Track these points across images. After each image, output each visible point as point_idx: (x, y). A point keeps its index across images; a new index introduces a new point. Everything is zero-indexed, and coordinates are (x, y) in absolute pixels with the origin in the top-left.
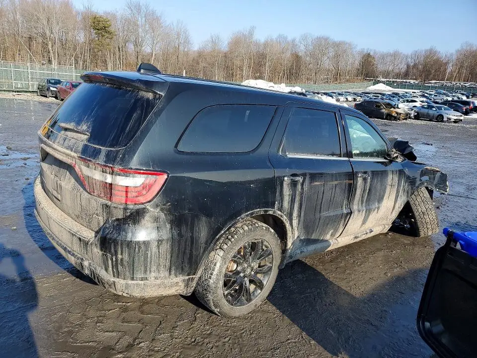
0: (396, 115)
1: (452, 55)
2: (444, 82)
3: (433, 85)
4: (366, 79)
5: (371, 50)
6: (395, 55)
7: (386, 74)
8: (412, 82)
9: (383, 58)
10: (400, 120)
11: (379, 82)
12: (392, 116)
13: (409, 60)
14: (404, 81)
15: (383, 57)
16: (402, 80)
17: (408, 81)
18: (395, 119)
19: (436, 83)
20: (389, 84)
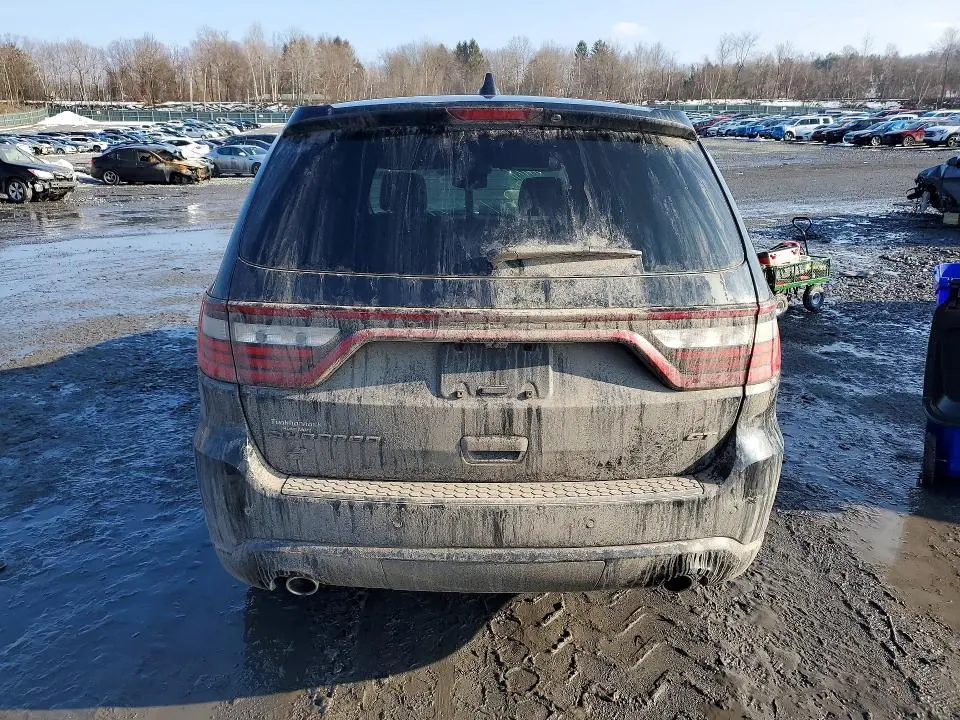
0: (189, 173)
1: (186, 50)
2: (191, 104)
3: (171, 109)
4: (27, 104)
5: (17, 37)
6: (75, 50)
7: (71, 91)
8: (131, 105)
9: (50, 55)
10: (198, 181)
11: (59, 109)
12: (181, 175)
13: (109, 60)
14: (114, 104)
15: (50, 52)
16: (109, 103)
17: (122, 104)
18: (190, 180)
19: (177, 106)
20: (84, 111)
